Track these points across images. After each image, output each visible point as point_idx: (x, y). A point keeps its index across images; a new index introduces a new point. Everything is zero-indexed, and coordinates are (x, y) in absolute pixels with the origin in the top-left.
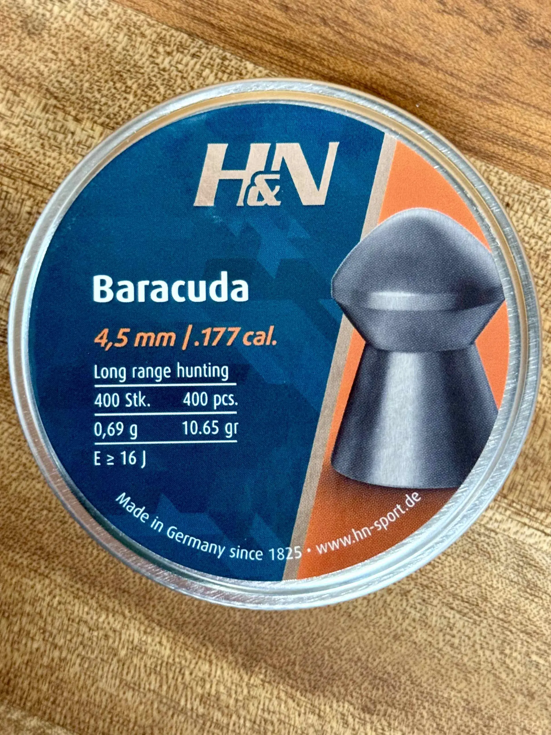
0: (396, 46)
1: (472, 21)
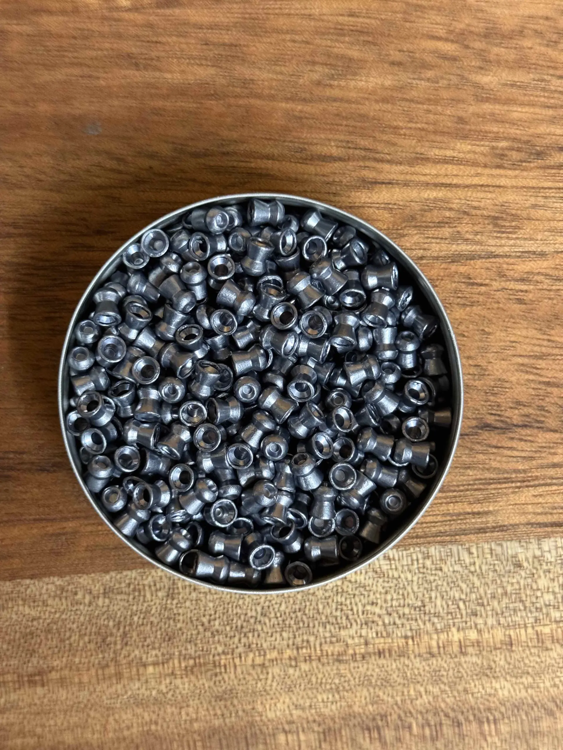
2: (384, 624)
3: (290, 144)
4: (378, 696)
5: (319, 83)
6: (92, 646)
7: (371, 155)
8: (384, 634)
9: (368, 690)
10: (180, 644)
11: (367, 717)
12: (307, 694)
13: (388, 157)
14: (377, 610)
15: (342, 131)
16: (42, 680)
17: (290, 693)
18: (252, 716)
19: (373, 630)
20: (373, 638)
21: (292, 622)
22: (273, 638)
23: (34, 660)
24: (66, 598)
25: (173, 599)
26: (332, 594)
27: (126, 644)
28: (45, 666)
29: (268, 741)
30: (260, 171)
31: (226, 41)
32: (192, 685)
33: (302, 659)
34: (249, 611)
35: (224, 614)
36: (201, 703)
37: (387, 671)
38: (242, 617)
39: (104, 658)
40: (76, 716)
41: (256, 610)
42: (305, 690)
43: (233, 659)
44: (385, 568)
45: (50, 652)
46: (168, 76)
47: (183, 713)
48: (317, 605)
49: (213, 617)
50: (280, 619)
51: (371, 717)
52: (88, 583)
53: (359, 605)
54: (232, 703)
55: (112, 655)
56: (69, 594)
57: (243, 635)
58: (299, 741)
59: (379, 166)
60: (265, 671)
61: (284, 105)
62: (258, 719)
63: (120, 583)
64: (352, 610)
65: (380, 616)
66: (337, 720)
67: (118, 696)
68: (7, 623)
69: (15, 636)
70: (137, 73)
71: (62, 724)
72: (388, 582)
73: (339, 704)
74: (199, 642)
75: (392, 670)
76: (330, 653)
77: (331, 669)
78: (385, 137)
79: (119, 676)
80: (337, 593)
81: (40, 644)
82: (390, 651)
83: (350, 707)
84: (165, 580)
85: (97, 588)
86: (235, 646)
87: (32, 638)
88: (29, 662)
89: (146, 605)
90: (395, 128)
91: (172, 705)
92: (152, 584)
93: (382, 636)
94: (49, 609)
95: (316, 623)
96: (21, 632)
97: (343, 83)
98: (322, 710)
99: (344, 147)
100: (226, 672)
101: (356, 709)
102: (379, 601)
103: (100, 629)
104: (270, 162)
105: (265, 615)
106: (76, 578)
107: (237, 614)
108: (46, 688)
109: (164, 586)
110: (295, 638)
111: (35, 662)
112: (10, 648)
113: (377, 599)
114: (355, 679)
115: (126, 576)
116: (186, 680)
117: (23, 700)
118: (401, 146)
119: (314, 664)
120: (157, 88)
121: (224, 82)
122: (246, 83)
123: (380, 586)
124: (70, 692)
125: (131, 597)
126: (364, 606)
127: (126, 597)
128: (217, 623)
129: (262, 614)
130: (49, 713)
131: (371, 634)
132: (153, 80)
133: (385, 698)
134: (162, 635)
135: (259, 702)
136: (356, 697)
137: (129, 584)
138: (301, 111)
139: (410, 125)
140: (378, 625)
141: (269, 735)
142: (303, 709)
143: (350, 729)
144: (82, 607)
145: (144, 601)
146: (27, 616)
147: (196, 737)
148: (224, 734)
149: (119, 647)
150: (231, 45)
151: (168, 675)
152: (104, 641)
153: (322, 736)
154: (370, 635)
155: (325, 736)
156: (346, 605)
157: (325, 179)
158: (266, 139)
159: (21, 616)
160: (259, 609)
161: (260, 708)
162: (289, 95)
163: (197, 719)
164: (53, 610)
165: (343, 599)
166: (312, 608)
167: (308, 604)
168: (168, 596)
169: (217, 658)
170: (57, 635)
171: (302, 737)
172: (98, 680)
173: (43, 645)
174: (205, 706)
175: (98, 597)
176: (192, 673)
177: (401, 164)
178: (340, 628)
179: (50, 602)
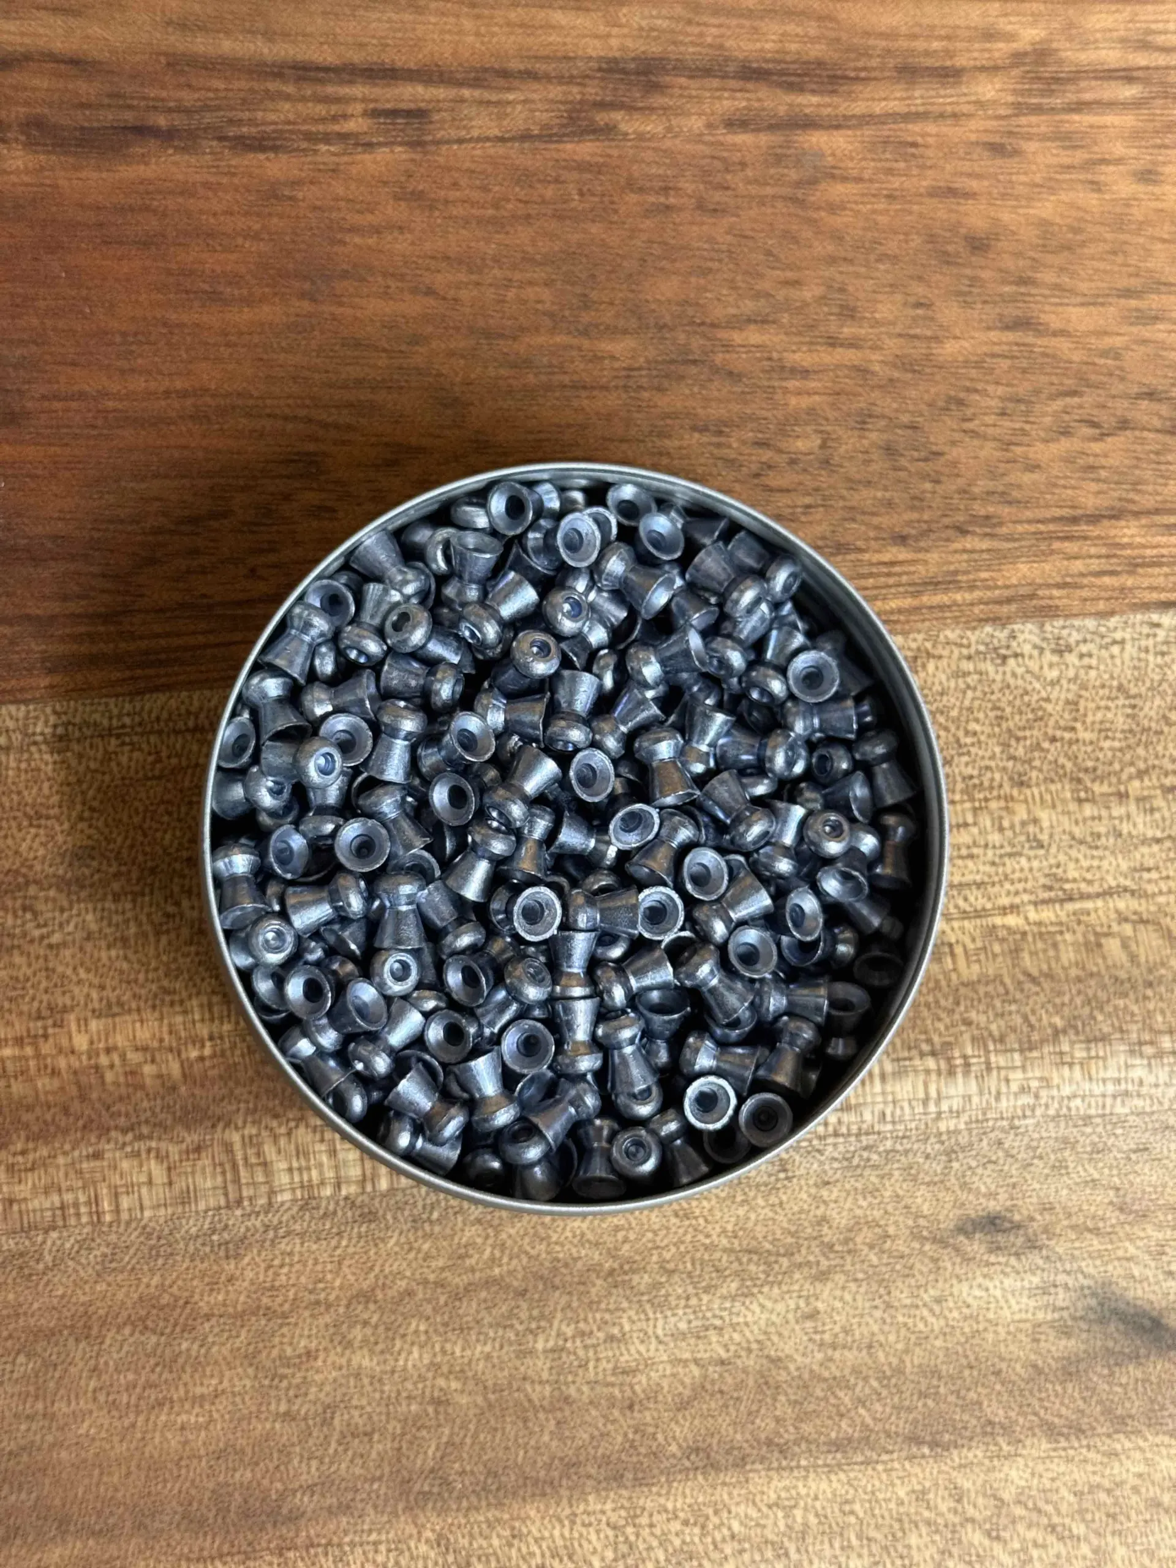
0: (1066, 512)
1: (1144, 429)
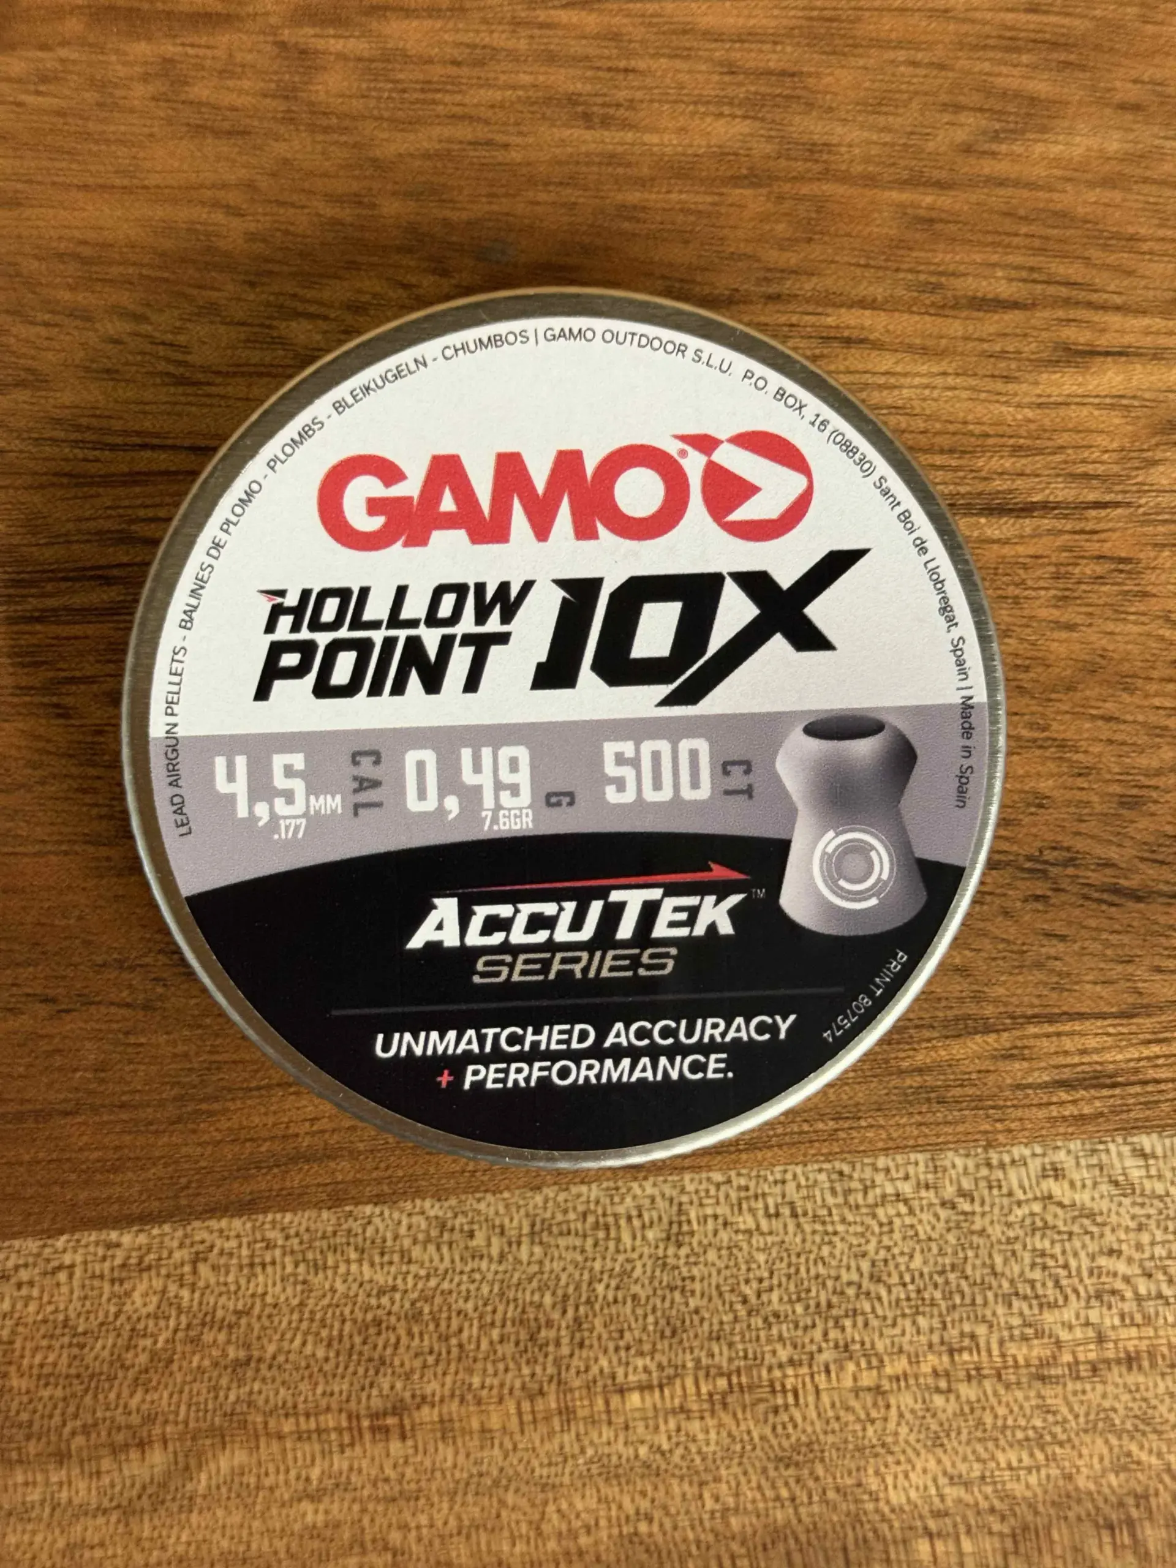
2: (1139, 1298)
3: (910, 276)
4: (1129, 1454)
5: (967, 149)
6: (509, 1349)
7: (1082, 295)
8: (1138, 1318)
9: (1107, 1442)
10: (696, 1343)
11: (1106, 1501)
12: (974, 1452)
13: (1118, 300)
14: (1122, 1267)
15: (1018, 247)
16: (402, 1426)
17: (939, 1451)
18: (857, 1501)
19: (1114, 1311)
20: (1113, 1328)
21: (938, 1295)
22: (897, 1331)
23: (385, 1383)
24: (450, 1244)
25: (679, 1245)
26: (1021, 1233)
27: (581, 1345)
28: (407, 1395)
29: (893, 1556)
30: (846, 334)
31: (772, 65)
32: (724, 1434)
33: (962, 1374)
34: (843, 1272)
35: (789, 1277)
36: (745, 1473)
37: (1145, 1400)
38: (830, 1283)
39: (533, 1375)
40: (475, 1504)
41: (858, 1269)
42: (968, 1442)
43: (812, 1376)
44: (1136, 1174)
45: (417, 1363)
46: (652, 139)
47: (707, 1495)
48: (990, 1256)
49: (766, 1284)
50: (911, 1287)
51: (1114, 1499)
52: (497, 1213)
53: (1083, 1254)
54: (811, 1474)
55: (551, 1370)
56: (457, 1236)
57: (831, 1324)
58: (961, 1554)
59: (1097, 317)
60: (881, 1403)
61: (895, 195)
62: (870, 1506)
63: (565, 1212)
64: (1066, 1266)
65: (1127, 1279)
66: (1041, 1508)
67: (565, 1461)
68: (326, 1301)
69: (341, 1331)
70: (588, 135)
71: (446, 1523)
72: (1143, 1205)
73: (1043, 1472)
74: (737, 1338)
75: (1156, 1396)
76: (1021, 1361)
77: (1024, 1397)
78: (1112, 259)
79: (567, 1414)
80: (1034, 1230)
81: (396, 1346)
82: (1151, 1355)
83: (1069, 1478)
84: (661, 1204)
85: (515, 1223)
86: (814, 1348)
87: (379, 1334)
88: (371, 1385)
89: (621, 1258)
90: (1132, 238)
91: (682, 1478)
92: (634, 1213)
93: (1133, 1324)
94: (413, 1268)
95: (990, 1295)
96: (355, 1321)
97: (1017, 148)
98: (1009, 1486)
99: (1024, 281)
100: (797, 1404)
101: (1081, 1482)
102: (1124, 1247)
103: (524, 1312)
104: (868, 313)
105: (879, 1280)
106: (470, 1201)
107: (817, 1277)
108: (410, 1443)
109: (660, 1219)
110: (945, 1328)
111: (386, 1386)
112: (332, 1354)
113: (1120, 1241)
114: (1077, 1417)
115: (579, 1196)
116: (711, 1422)
117: (360, 1471)
118: (1143, 277)
119: (988, 1384)
120: (629, 165)
121: (769, 148)
122: (813, 150)
123: (1125, 1213)
124: (462, 1451)
125: (590, 1242)
126: (1093, 1258)
127: (578, 1242)
128: (775, 1296)
129: (871, 1277)
130: (417, 1499)
131: (1111, 1320)
132: (620, 149)
133: (1144, 1457)
134: (656, 1323)
135: (871, 1471)
136: (1080, 1456)
137: (585, 1215)
138: (931, 208)
139: (1161, 233)
140: (1123, 1299)
141: (895, 1542)
142: (967, 1485)
143: (1070, 1527)
144: (484, 1265)
145: (618, 1251)
146: (367, 1287)
147: (735, 1546)
148: (797, 1540)
149: (565, 1350)
150: (783, 73)
151: (674, 1412)
152: (532, 1338)
153: (1009, 1544)
154: (1108, 1322)
155: (1015, 1542)
156: (1053, 1256)
157: (985, 346)
158: (859, 265)
159: (355, 1286)
160: (865, 1265)
161: (873, 1484)
162: (905, 175)
163: (736, 1510)
164: (423, 1273)
165: (1047, 1244)
166: (978, 1262)
167: (970, 1254)
168: (668, 1239)
169: (777, 1373)
170: (431, 1327)
171: (967, 1545)
172: (521, 1423)
173: (402, 1350)
174: (754, 1478)
175: (519, 1244)
176: (725, 1405)
177: (1144, 313)
178: (1041, 1306)
179: (416, 1252)
